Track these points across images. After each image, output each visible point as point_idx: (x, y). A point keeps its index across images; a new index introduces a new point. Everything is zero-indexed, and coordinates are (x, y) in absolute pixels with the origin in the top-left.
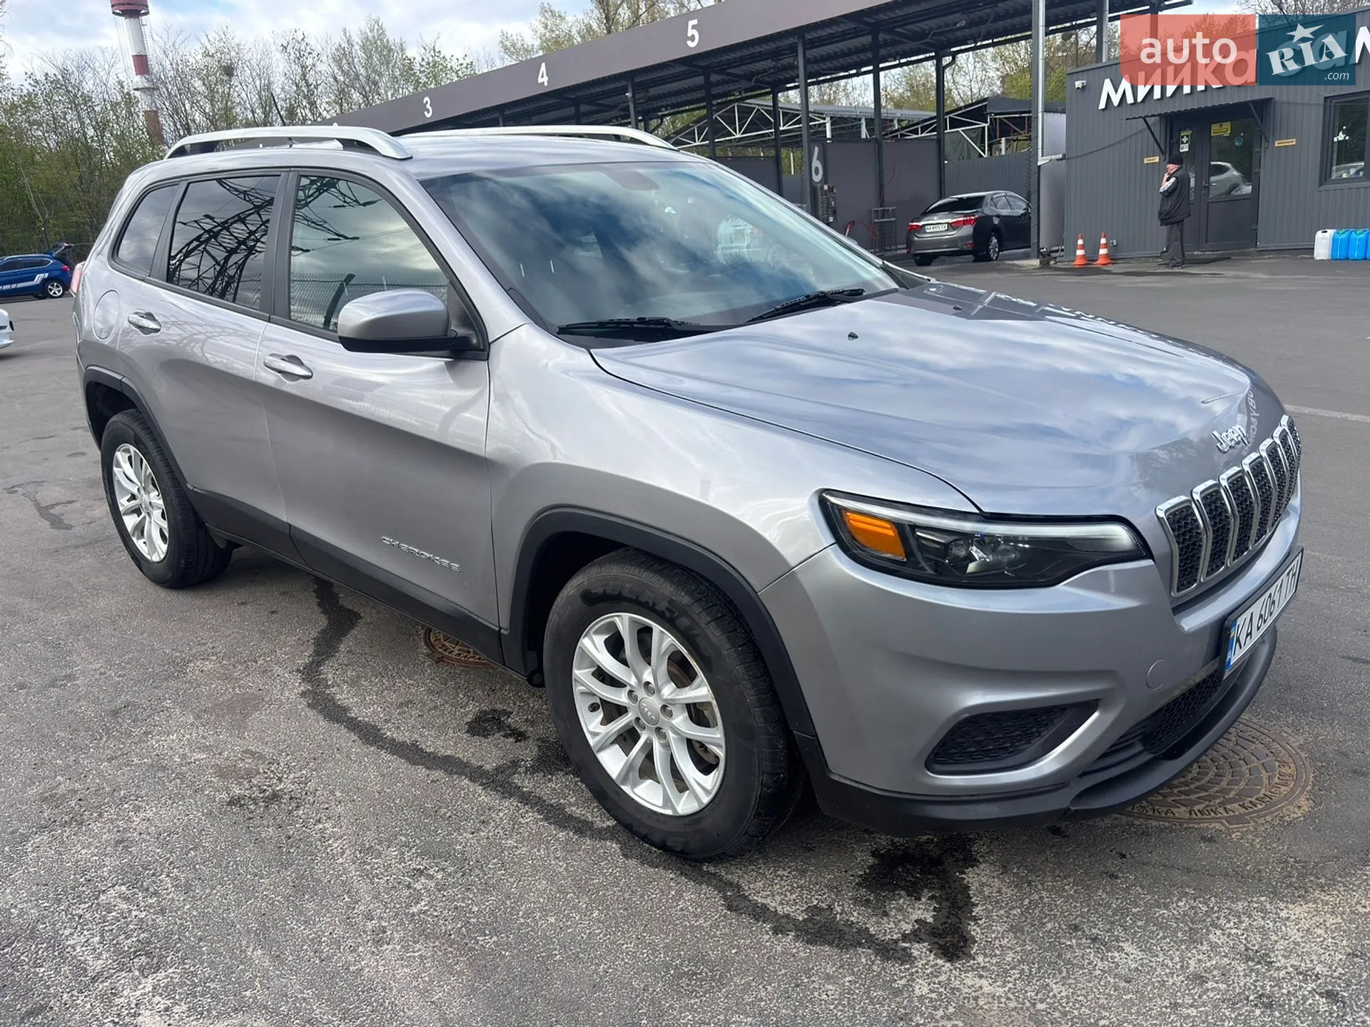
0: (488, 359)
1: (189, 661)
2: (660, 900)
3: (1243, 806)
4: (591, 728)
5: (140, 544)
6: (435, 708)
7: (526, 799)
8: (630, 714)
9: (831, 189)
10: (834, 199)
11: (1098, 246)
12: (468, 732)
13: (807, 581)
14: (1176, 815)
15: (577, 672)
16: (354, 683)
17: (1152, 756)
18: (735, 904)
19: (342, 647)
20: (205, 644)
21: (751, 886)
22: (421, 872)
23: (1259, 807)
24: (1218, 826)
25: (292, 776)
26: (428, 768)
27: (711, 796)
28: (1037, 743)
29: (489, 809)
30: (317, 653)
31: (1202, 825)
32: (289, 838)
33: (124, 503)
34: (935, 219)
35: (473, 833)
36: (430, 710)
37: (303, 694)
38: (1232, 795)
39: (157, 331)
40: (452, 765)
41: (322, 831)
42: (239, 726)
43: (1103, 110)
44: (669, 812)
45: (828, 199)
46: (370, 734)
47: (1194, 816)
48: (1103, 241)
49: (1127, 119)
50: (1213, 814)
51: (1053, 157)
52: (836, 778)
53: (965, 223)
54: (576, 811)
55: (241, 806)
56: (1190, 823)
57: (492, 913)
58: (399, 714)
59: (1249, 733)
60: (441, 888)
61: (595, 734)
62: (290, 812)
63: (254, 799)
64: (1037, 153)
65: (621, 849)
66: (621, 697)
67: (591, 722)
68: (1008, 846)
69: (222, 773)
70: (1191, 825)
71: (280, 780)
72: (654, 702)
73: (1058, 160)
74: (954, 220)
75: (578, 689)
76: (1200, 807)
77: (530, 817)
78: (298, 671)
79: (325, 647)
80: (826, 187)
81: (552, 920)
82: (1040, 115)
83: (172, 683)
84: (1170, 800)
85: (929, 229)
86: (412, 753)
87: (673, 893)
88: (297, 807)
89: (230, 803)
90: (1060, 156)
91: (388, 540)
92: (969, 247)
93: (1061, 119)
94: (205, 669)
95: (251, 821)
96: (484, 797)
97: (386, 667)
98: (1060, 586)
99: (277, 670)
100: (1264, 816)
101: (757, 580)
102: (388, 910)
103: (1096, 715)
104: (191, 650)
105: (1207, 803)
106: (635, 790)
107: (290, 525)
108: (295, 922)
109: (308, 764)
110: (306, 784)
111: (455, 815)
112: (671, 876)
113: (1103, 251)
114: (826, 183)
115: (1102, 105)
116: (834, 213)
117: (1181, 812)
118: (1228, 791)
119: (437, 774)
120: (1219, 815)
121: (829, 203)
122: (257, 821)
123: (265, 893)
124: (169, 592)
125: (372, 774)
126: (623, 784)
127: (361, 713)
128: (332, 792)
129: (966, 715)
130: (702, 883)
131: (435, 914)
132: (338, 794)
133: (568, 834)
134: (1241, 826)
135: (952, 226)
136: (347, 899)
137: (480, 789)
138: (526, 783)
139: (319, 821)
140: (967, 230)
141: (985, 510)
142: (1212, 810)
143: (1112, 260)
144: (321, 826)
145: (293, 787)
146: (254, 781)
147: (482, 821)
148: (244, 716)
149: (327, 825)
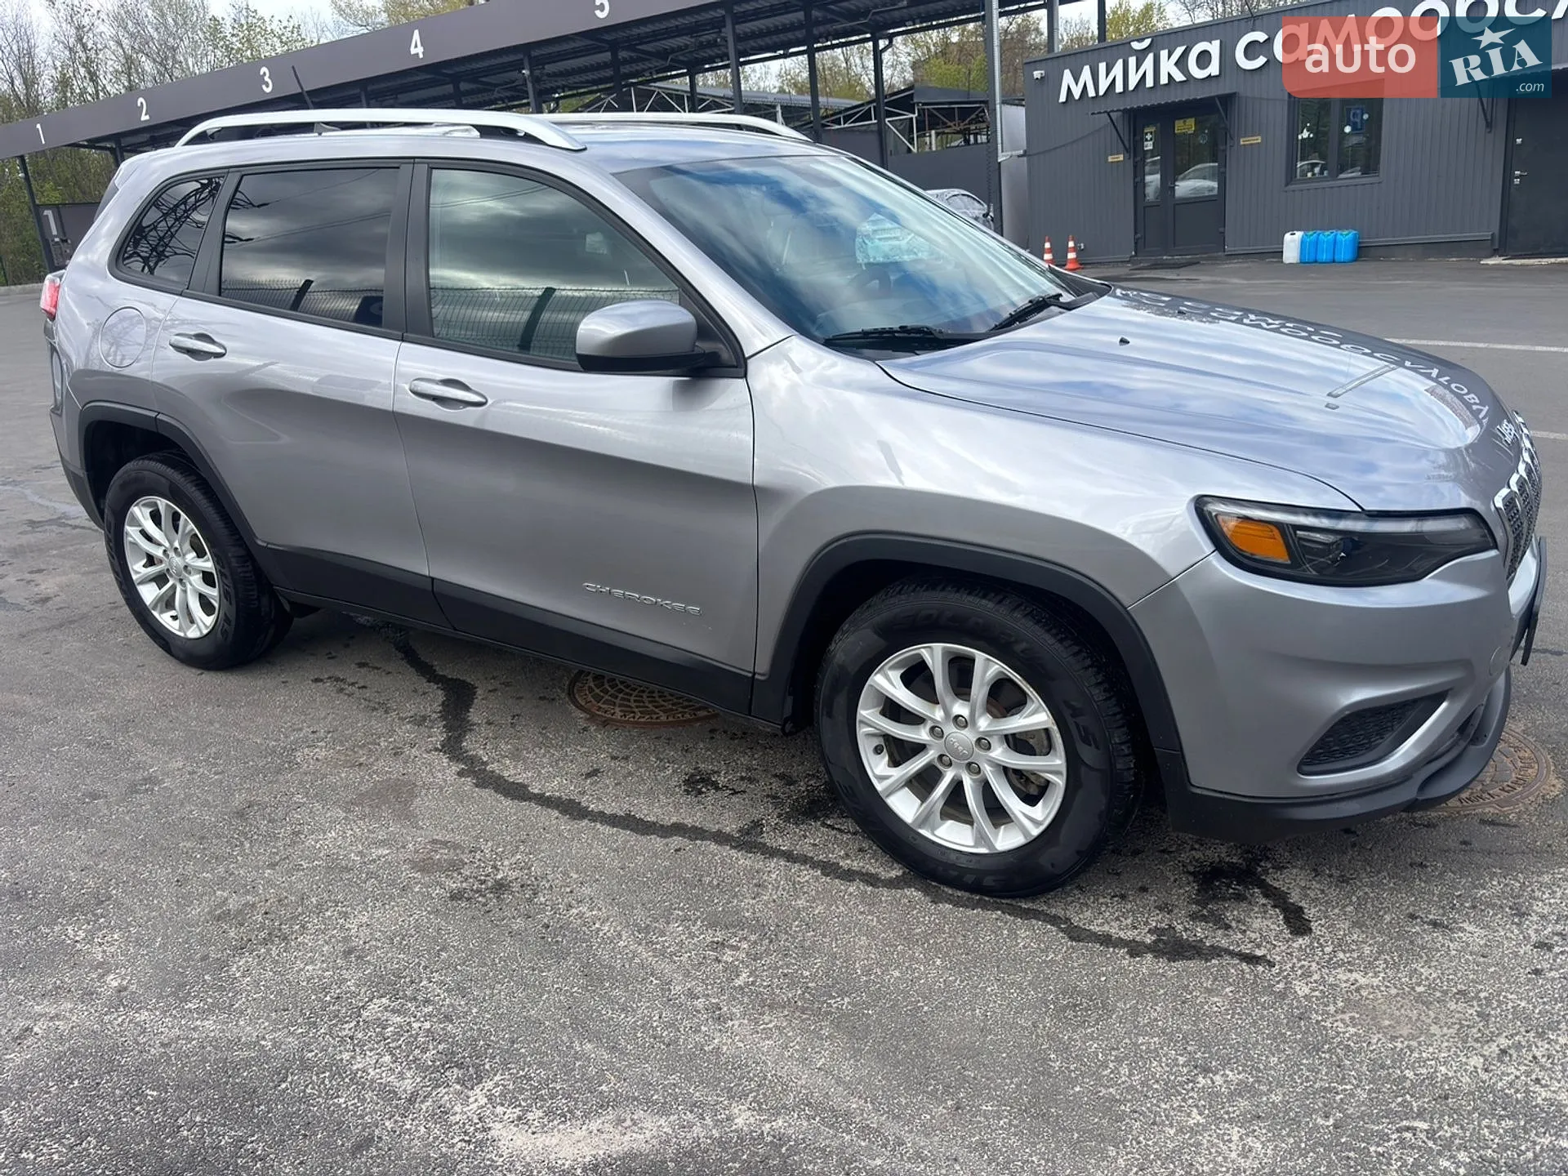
0: (745, 376)
1: (294, 750)
3: (1504, 790)
4: (878, 771)
5: (165, 619)
6: (630, 774)
7: (790, 857)
8: (931, 752)
11: (1067, 250)
13: (1187, 591)
15: (863, 713)
16: (515, 756)
18: (1075, 934)
19: (476, 720)
20: (301, 729)
21: (1081, 916)
22: (722, 944)
23: (1518, 789)
24: (1491, 810)
25: (507, 863)
26: (662, 837)
27: (1042, 828)
28: (1389, 738)
29: (757, 872)
30: (448, 728)
31: (1477, 811)
32: (547, 927)
33: (138, 569)
35: (754, 898)
36: (626, 777)
37: (460, 774)
38: (1488, 781)
39: (219, 354)
40: (687, 832)
41: (581, 916)
42: (406, 816)
43: (1063, 103)
44: (984, 850)
46: (570, 809)
47: (1465, 803)
48: (1071, 244)
49: (1093, 114)
50: (1481, 800)
51: (1014, 153)
52: (1198, 791)
54: (855, 865)
55: (468, 899)
57: (827, 975)
58: (591, 785)
60: (754, 957)
61: (882, 778)
62: (530, 900)
63: (478, 891)
64: (997, 149)
65: (924, 896)
66: (922, 735)
67: (877, 766)
69: (421, 868)
70: (1468, 812)
71: (495, 868)
72: (968, 736)
73: (1019, 156)
75: (862, 731)
76: (1469, 796)
77: (807, 875)
78: (436, 749)
79: (455, 721)
82: (998, 107)
83: (288, 776)
86: (633, 824)
87: (1006, 932)
88: (535, 894)
89: (453, 897)
90: (1021, 152)
91: (591, 586)
93: (1021, 112)
94: (319, 757)
95: (491, 914)
96: (744, 860)
97: (544, 736)
98: (1426, 580)
99: (410, 750)
101: (1128, 595)
102: (710, 987)
103: (1444, 705)
104: (286, 737)
105: (1472, 791)
106: (936, 833)
107: (433, 579)
108: (610, 1011)
109: (517, 847)
110: (529, 869)
111: (723, 882)
112: (994, 915)
113: (1071, 256)
115: (1063, 98)
117: (1452, 802)
119: (677, 842)
120: (1487, 800)
122: (498, 913)
123: (555, 986)
125: (601, 850)
126: (920, 828)
127: (553, 787)
128: (566, 875)
131: (765, 983)
132: (575, 876)
134: (1512, 807)
136: (655, 982)
137: (733, 852)
138: (778, 842)
139: (570, 906)
141: (1365, 508)
142: (1478, 796)
143: (1081, 264)
144: (575, 911)
145: (516, 874)
146: (466, 873)
147: (757, 885)
148: (404, 804)
149: (583, 909)
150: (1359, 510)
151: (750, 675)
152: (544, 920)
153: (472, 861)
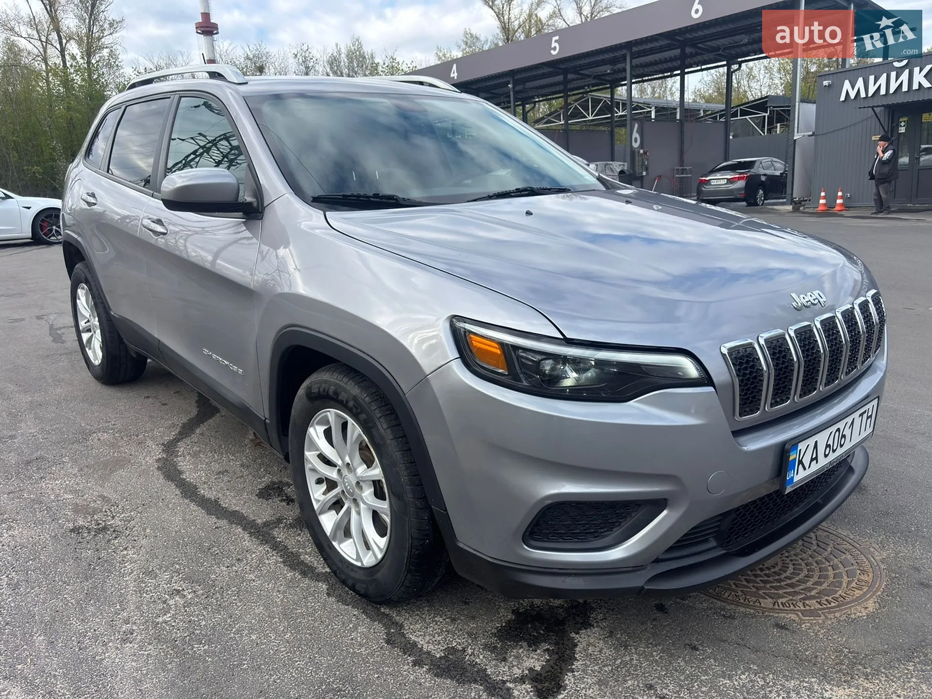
0: (262, 219)
1: (94, 432)
2: (340, 630)
3: (819, 603)
4: (316, 496)
6: (242, 476)
7: (276, 546)
8: (339, 487)
9: (645, 153)
10: (647, 159)
11: (836, 198)
12: (257, 495)
13: (436, 386)
14: (762, 604)
15: (307, 454)
16: (195, 455)
17: (725, 552)
18: (393, 639)
19: (198, 431)
20: (110, 422)
22: (178, 591)
23: (833, 604)
24: (793, 616)
25: (123, 516)
26: (218, 518)
27: (383, 553)
29: (247, 551)
30: (180, 433)
31: (780, 614)
32: (100, 559)
33: (82, 324)
34: (718, 176)
35: (228, 567)
36: (237, 478)
37: (158, 460)
38: (813, 593)
39: (95, 204)
40: (235, 518)
41: (124, 556)
42: (104, 479)
43: (843, 101)
44: (359, 564)
45: (643, 160)
46: (189, 491)
47: (776, 607)
48: (840, 194)
49: (860, 108)
50: (792, 607)
51: (805, 134)
52: (461, 545)
53: (739, 179)
55: (79, 533)
56: (770, 612)
57: (213, 628)
58: (215, 479)
59: (843, 546)
60: (187, 604)
61: (318, 501)
62: (109, 541)
63: (90, 529)
64: (794, 131)
65: (327, 589)
66: (333, 474)
67: (316, 493)
68: (619, 616)
69: (77, 509)
70: (772, 614)
71: (113, 517)
72: (351, 479)
73: (809, 136)
74: (732, 177)
75: (307, 467)
76: (784, 600)
77: (274, 559)
78: (163, 444)
79: (187, 430)
80: (642, 151)
81: (254, 637)
82: (797, 104)
83: (76, 446)
84: (761, 592)
85: (713, 183)
86: (212, 507)
87: (351, 626)
88: (116, 537)
89: (72, 531)
90: (811, 133)
91: (206, 351)
92: (742, 196)
93: (813, 107)
94: (102, 438)
95: (80, 545)
96: (247, 541)
97: (220, 446)
98: (631, 402)
99: (150, 443)
100: (834, 612)
101: (405, 385)
102: (142, 618)
103: (665, 512)
104: (98, 425)
105: (791, 597)
106: (341, 545)
107: (159, 341)
108: (75, 619)
109: (138, 508)
110: (130, 521)
111: (222, 553)
112: (355, 613)
113: (839, 201)
114: (642, 148)
115: (842, 98)
116: (647, 169)
117: (767, 603)
118: (810, 589)
119: (223, 523)
120: (798, 608)
121: (643, 162)
122: (84, 545)
123: (65, 596)
124: (104, 387)
125: (178, 519)
126: (334, 541)
127: (189, 476)
128: (145, 530)
129: (550, 502)
130: (375, 621)
131: (173, 624)
132: (148, 531)
133: (294, 574)
134: (812, 618)
135: (730, 181)
136: (118, 607)
137: (247, 536)
138: (280, 535)
139: (126, 549)
140: (741, 184)
142: (792, 604)
143: (846, 207)
144: (125, 552)
145: (120, 523)
146: (96, 517)
147: (239, 560)
148: (112, 471)
149: (130, 552)
150: (562, 337)
151: (264, 419)
152: (103, 554)
153: (106, 511)
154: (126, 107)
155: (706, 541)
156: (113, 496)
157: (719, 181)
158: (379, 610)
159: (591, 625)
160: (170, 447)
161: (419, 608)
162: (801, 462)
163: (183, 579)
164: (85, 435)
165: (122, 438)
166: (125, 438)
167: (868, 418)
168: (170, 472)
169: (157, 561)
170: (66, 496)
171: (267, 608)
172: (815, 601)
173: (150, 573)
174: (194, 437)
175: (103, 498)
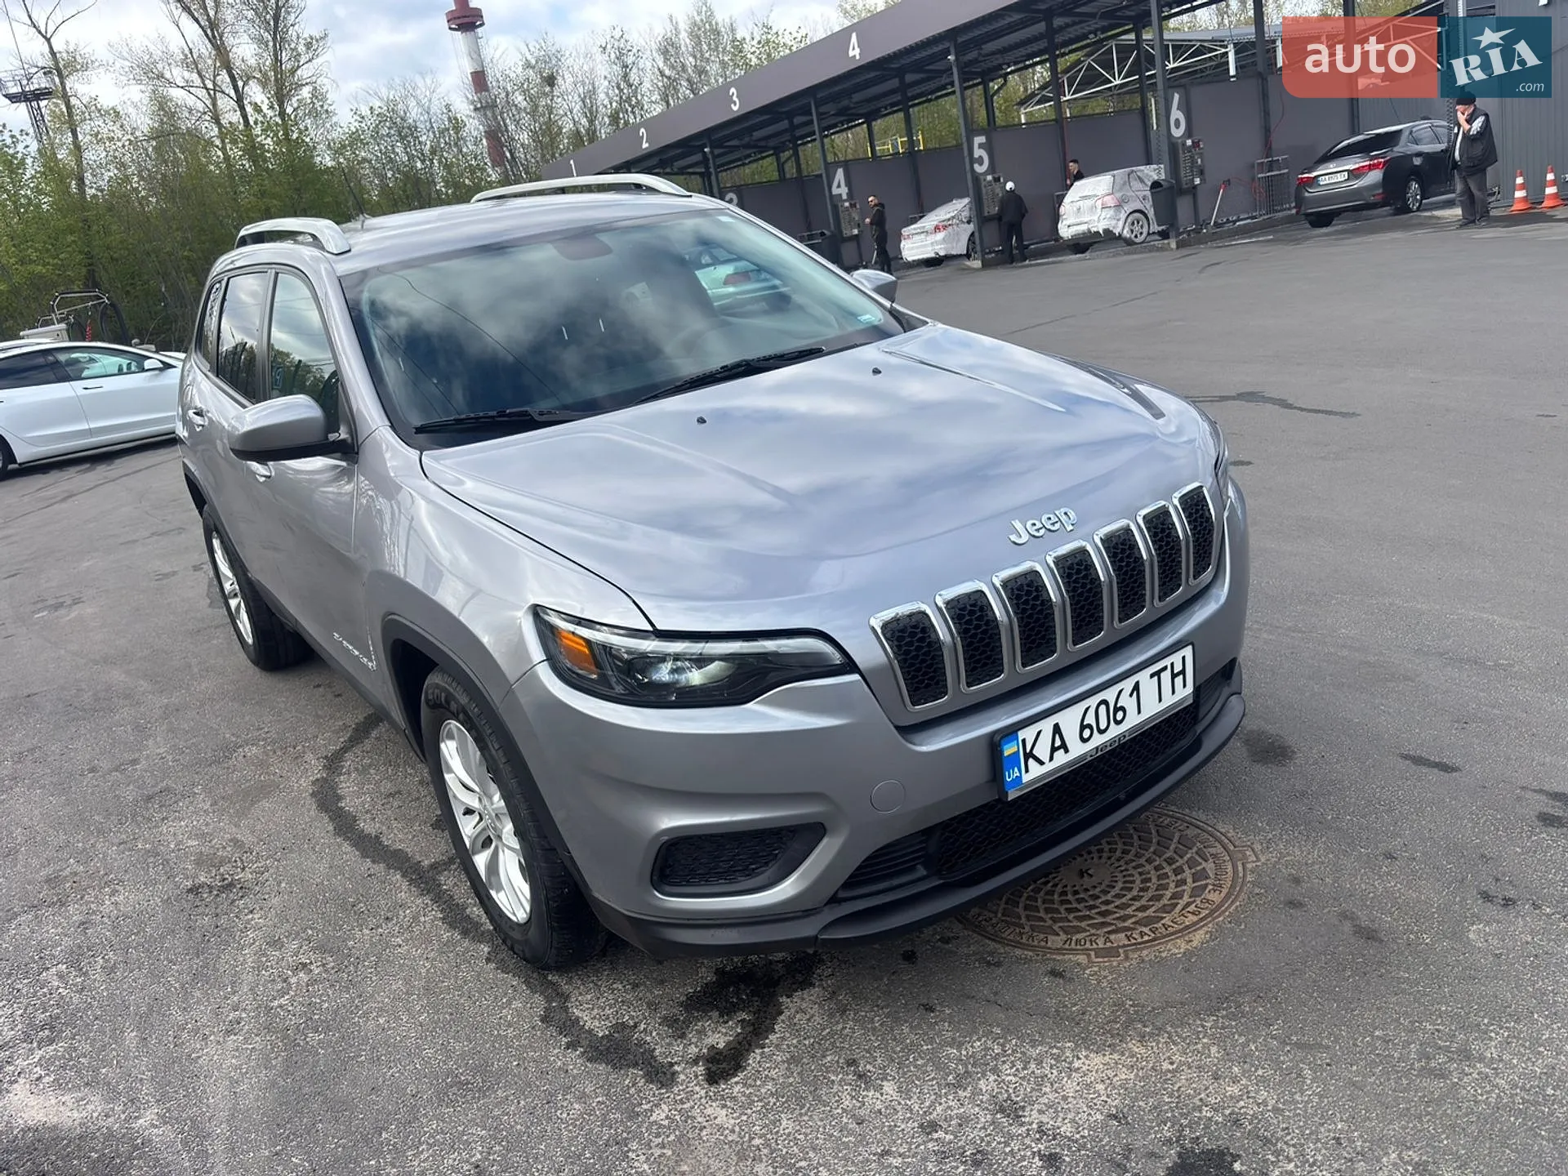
1: (240, 746)
2: (489, 1006)
3: (1128, 937)
4: (467, 831)
5: (241, 627)
6: (418, 799)
7: (439, 897)
8: (484, 821)
9: (1196, 144)
10: (1201, 156)
11: (1545, 184)
12: (432, 825)
14: (1049, 944)
15: (447, 777)
16: (363, 771)
17: (942, 881)
18: (552, 1015)
19: (374, 734)
20: (261, 729)
21: (579, 998)
22: (304, 965)
23: (1146, 938)
24: (1082, 959)
25: (255, 866)
26: (374, 862)
27: (530, 906)
28: (774, 866)
29: (401, 906)
30: (350, 740)
31: (1065, 957)
32: (217, 927)
33: (228, 587)
34: (1332, 167)
35: (372, 929)
36: (411, 802)
37: (315, 782)
38: (1128, 923)
39: (203, 426)
40: (397, 860)
41: (248, 922)
42: (242, 814)
43: (1544, 6)
44: (515, 919)
45: (1192, 157)
46: (345, 825)
47: (1066, 946)
48: (1550, 177)
50: (1088, 945)
52: (597, 896)
53: (1370, 168)
55: (197, 894)
56: (1055, 954)
57: (336, 1012)
58: (383, 805)
59: (1210, 850)
60: (312, 982)
61: (468, 838)
62: (233, 901)
63: (212, 887)
65: (489, 953)
66: (475, 802)
67: (466, 825)
68: (852, 970)
69: (199, 863)
70: (1054, 957)
71: (243, 869)
74: (1357, 166)
75: (451, 795)
76: (1083, 935)
77: (433, 915)
78: (326, 757)
79: (360, 733)
80: (1189, 142)
81: (381, 1021)
83: (214, 769)
84: (1057, 926)
85: (1323, 181)
86: (370, 846)
87: (504, 1000)
88: (242, 897)
89: (190, 891)
91: (337, 636)
92: (1378, 199)
94: (249, 754)
95: (196, 909)
96: (404, 893)
97: (398, 756)
98: (750, 705)
99: (309, 756)
100: (1142, 950)
101: (495, 696)
102: (254, 1003)
103: (826, 839)
104: (247, 734)
105: (1093, 931)
106: (495, 894)
109: (276, 854)
110: (263, 874)
111: (368, 910)
112: (514, 983)
113: (1550, 190)
114: (1189, 137)
116: (1201, 173)
117: (1057, 940)
119: (379, 868)
120: (1094, 946)
121: (1194, 162)
122: (200, 910)
123: (169, 979)
124: (264, 673)
125: (322, 867)
126: (490, 888)
127: (350, 803)
128: (279, 884)
129: (666, 838)
130: (536, 992)
131: (290, 1008)
132: (283, 885)
133: (452, 934)
134: (1106, 959)
135: (1354, 174)
136: (229, 989)
137: (405, 885)
138: (447, 881)
139: (251, 912)
140: (1375, 176)
141: (658, 627)
142: (1091, 940)
143: (1563, 200)
144: (250, 916)
145: (250, 876)
146: (222, 870)
147: (387, 918)
148: (253, 803)
149: (256, 916)
150: (650, 629)
152: (223, 921)
153: (236, 861)
154: (229, 279)
155: (912, 869)
156: (248, 839)
157: (1333, 176)
158: (545, 977)
159: (812, 985)
160: (333, 763)
161: (597, 972)
162: (1029, 755)
163: (313, 949)
164: (229, 750)
165: (275, 752)
166: (279, 753)
167: (1174, 676)
168: (327, 798)
169: (287, 926)
170: (190, 843)
171: (407, 981)
172: (1123, 935)
173: (276, 943)
174: (368, 744)
175: (235, 842)
